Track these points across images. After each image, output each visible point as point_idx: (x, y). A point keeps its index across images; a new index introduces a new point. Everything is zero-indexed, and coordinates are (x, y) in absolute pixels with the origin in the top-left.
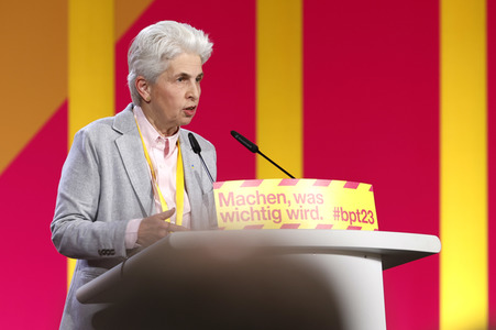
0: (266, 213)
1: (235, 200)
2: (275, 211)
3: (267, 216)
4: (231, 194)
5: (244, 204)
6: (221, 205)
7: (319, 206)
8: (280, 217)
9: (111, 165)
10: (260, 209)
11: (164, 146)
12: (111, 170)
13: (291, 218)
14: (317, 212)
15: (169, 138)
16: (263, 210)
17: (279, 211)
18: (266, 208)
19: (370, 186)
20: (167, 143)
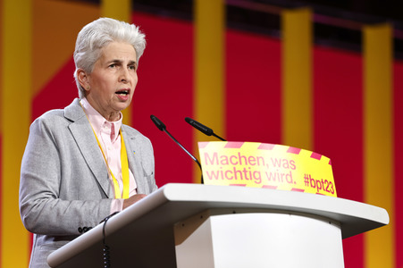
0: (248, 174)
1: (220, 160)
2: (255, 172)
3: (248, 177)
4: (215, 154)
5: (227, 163)
6: (207, 164)
7: (293, 171)
8: (260, 178)
9: (67, 147)
10: (242, 170)
11: (110, 130)
12: (68, 152)
13: (269, 179)
14: (291, 176)
15: (115, 123)
16: (245, 171)
17: (259, 173)
18: (247, 169)
19: (329, 159)
20: (113, 127)
